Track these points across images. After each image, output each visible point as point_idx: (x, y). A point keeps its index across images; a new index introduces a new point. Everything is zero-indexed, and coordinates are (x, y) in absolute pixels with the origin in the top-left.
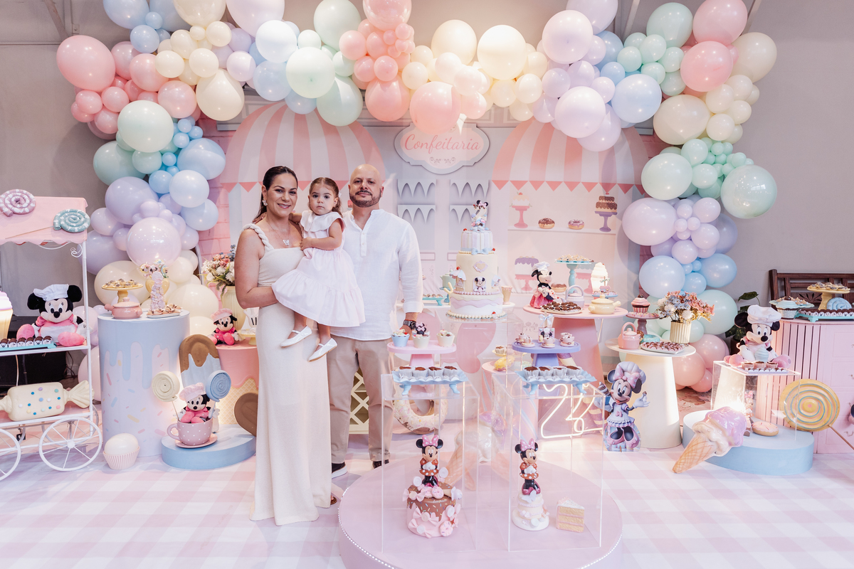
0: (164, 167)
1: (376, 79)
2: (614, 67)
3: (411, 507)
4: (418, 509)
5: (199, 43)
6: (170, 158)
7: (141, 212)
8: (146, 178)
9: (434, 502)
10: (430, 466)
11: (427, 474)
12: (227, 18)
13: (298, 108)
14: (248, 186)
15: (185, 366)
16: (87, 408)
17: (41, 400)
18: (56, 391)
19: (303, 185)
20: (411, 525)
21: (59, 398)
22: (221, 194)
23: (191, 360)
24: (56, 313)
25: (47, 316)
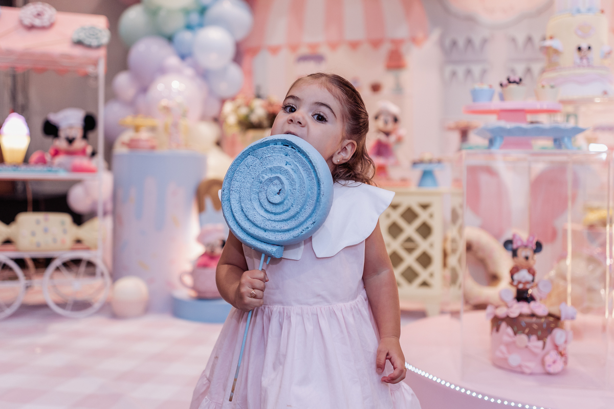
0: (189, 27)
3: (498, 330)
4: (510, 331)
6: (195, 18)
7: (162, 70)
8: (170, 39)
9: (534, 320)
10: (524, 275)
11: (521, 286)
14: (275, 50)
15: (201, 208)
16: (96, 247)
17: (46, 231)
18: (63, 223)
19: (333, 46)
20: (498, 354)
21: (65, 232)
22: (247, 60)
23: (208, 203)
24: (70, 141)
25: (61, 144)
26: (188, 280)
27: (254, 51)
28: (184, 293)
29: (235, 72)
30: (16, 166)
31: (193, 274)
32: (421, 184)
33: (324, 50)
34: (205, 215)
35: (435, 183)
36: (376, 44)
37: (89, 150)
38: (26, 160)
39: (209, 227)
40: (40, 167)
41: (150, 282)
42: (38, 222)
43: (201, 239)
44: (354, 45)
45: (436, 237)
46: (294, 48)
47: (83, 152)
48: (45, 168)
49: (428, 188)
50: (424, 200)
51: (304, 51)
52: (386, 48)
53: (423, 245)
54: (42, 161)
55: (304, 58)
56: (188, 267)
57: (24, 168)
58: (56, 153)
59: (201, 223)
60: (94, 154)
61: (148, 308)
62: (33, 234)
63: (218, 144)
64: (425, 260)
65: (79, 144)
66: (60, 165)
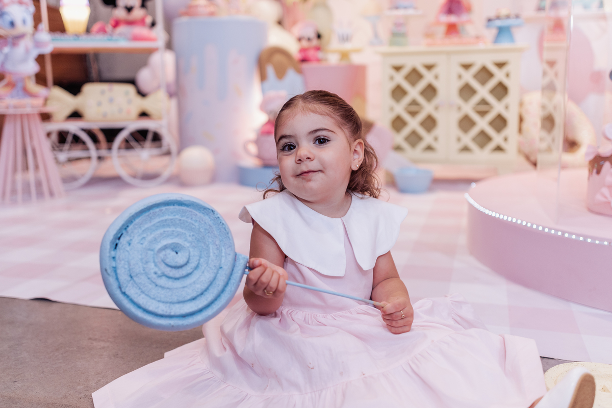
15: (263, 77)
16: (160, 118)
17: (111, 101)
18: (127, 93)
20: (599, 198)
21: (130, 102)
23: (270, 71)
24: (129, 9)
25: (120, 13)
26: (253, 149)
28: (250, 162)
30: (77, 36)
31: (257, 142)
32: (497, 40)
34: (267, 84)
35: (512, 39)
37: (149, 20)
38: (88, 31)
39: (272, 93)
40: (100, 37)
41: (215, 152)
42: (103, 92)
43: (263, 107)
45: (512, 98)
47: (142, 22)
48: (106, 37)
49: (505, 45)
50: (500, 58)
53: (498, 107)
54: (103, 30)
56: (252, 136)
57: (85, 37)
58: (117, 24)
59: (263, 91)
60: (153, 24)
61: (214, 178)
62: (99, 104)
63: (280, 23)
64: (500, 123)
65: (138, 13)
66: (120, 34)
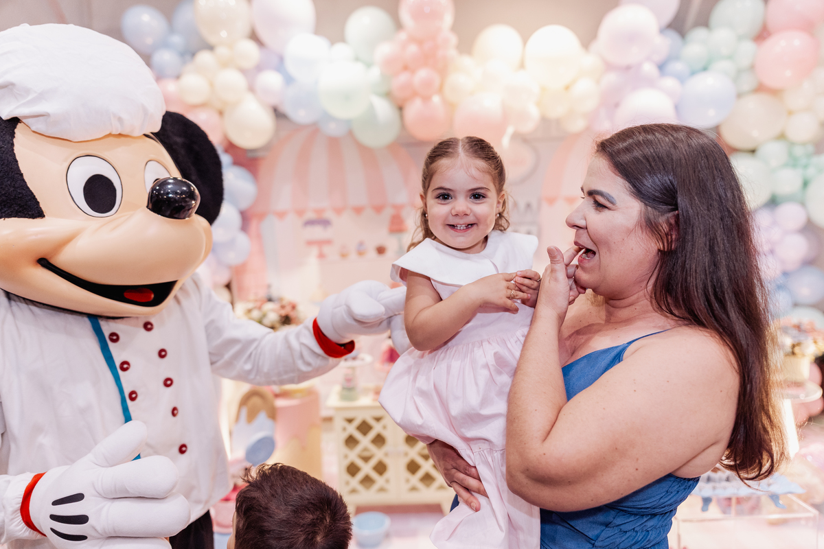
1: (415, 94)
2: (678, 66)
5: (225, 64)
12: (254, 37)
13: (332, 129)
14: (281, 215)
19: (338, 211)
22: (253, 225)
27: (262, 216)
29: (243, 240)
33: (329, 215)
36: (378, 209)
44: (358, 210)
46: (300, 213)
51: (310, 215)
52: (388, 212)
55: (310, 223)
